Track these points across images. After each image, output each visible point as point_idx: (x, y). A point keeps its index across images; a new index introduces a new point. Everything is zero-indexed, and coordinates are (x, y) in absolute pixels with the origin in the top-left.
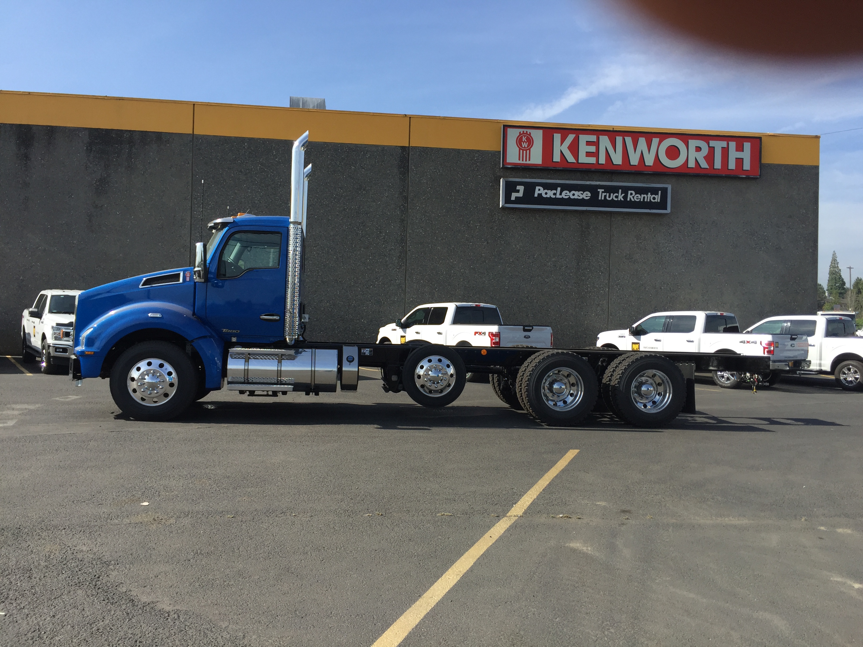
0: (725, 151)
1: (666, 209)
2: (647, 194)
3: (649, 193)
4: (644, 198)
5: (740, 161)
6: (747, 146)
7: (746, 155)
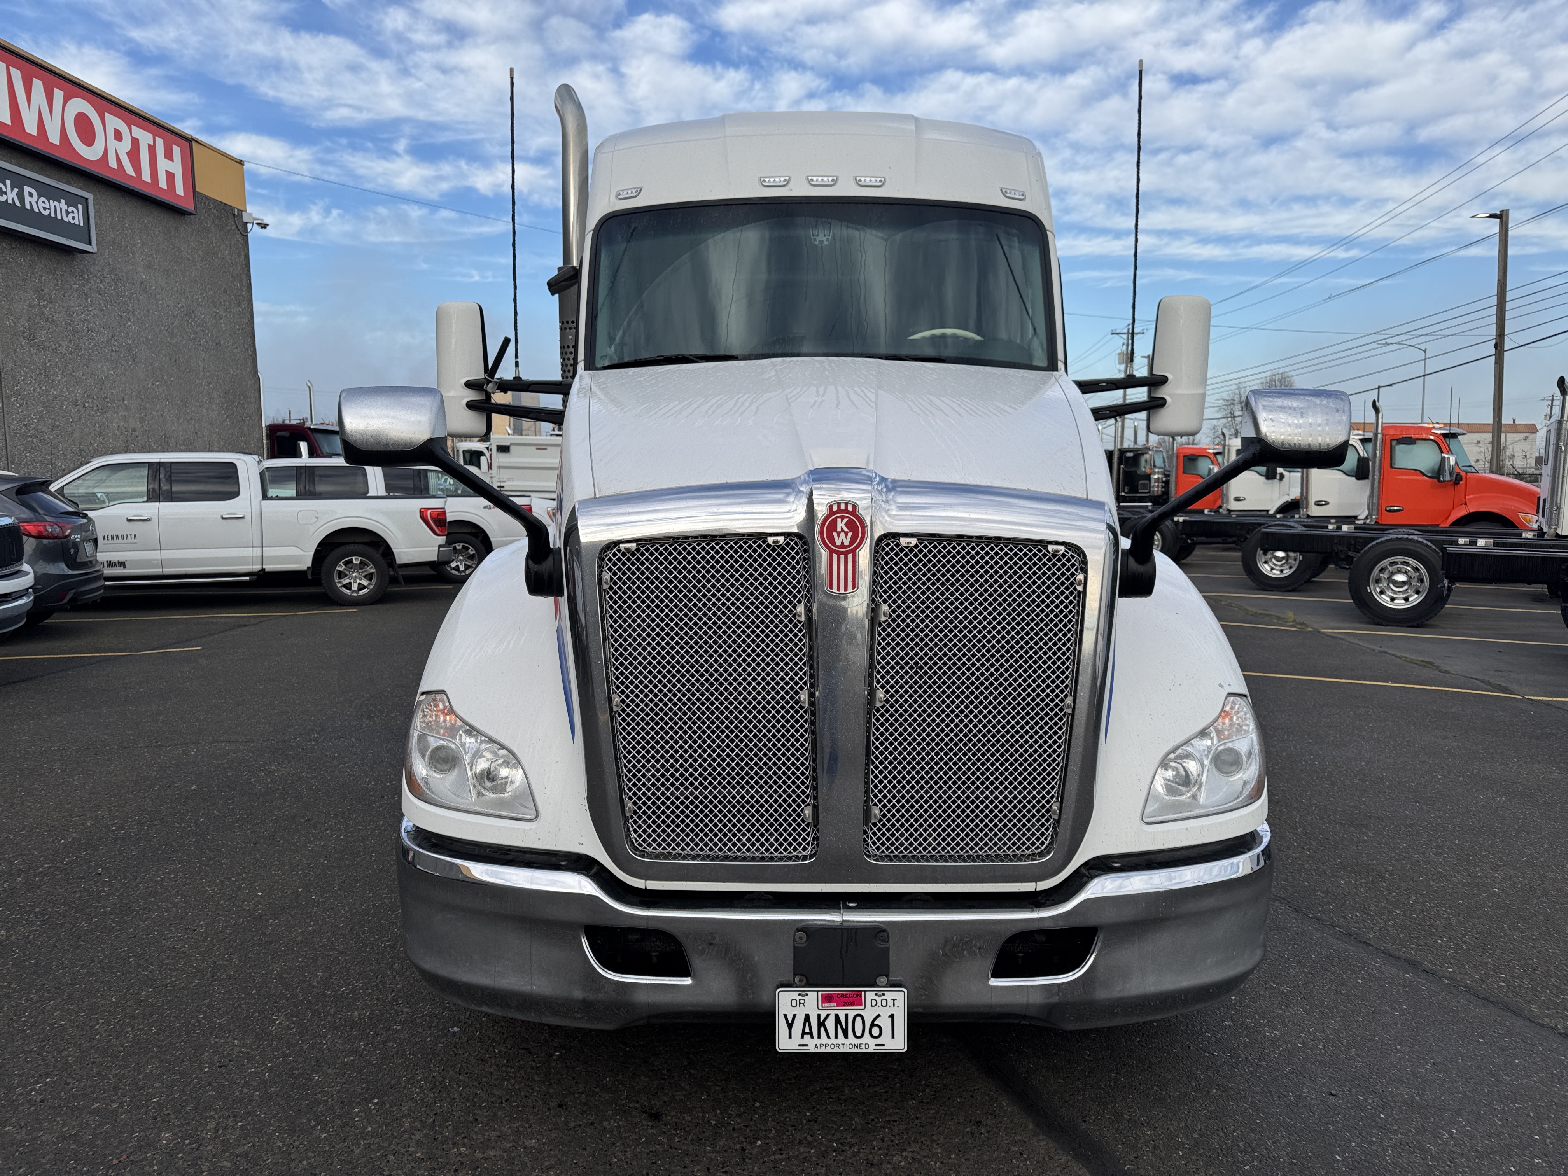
0: (152, 149)
1: (90, 244)
2: (60, 202)
3: (63, 201)
4: (55, 207)
5: (170, 176)
6: (176, 150)
7: (176, 167)
